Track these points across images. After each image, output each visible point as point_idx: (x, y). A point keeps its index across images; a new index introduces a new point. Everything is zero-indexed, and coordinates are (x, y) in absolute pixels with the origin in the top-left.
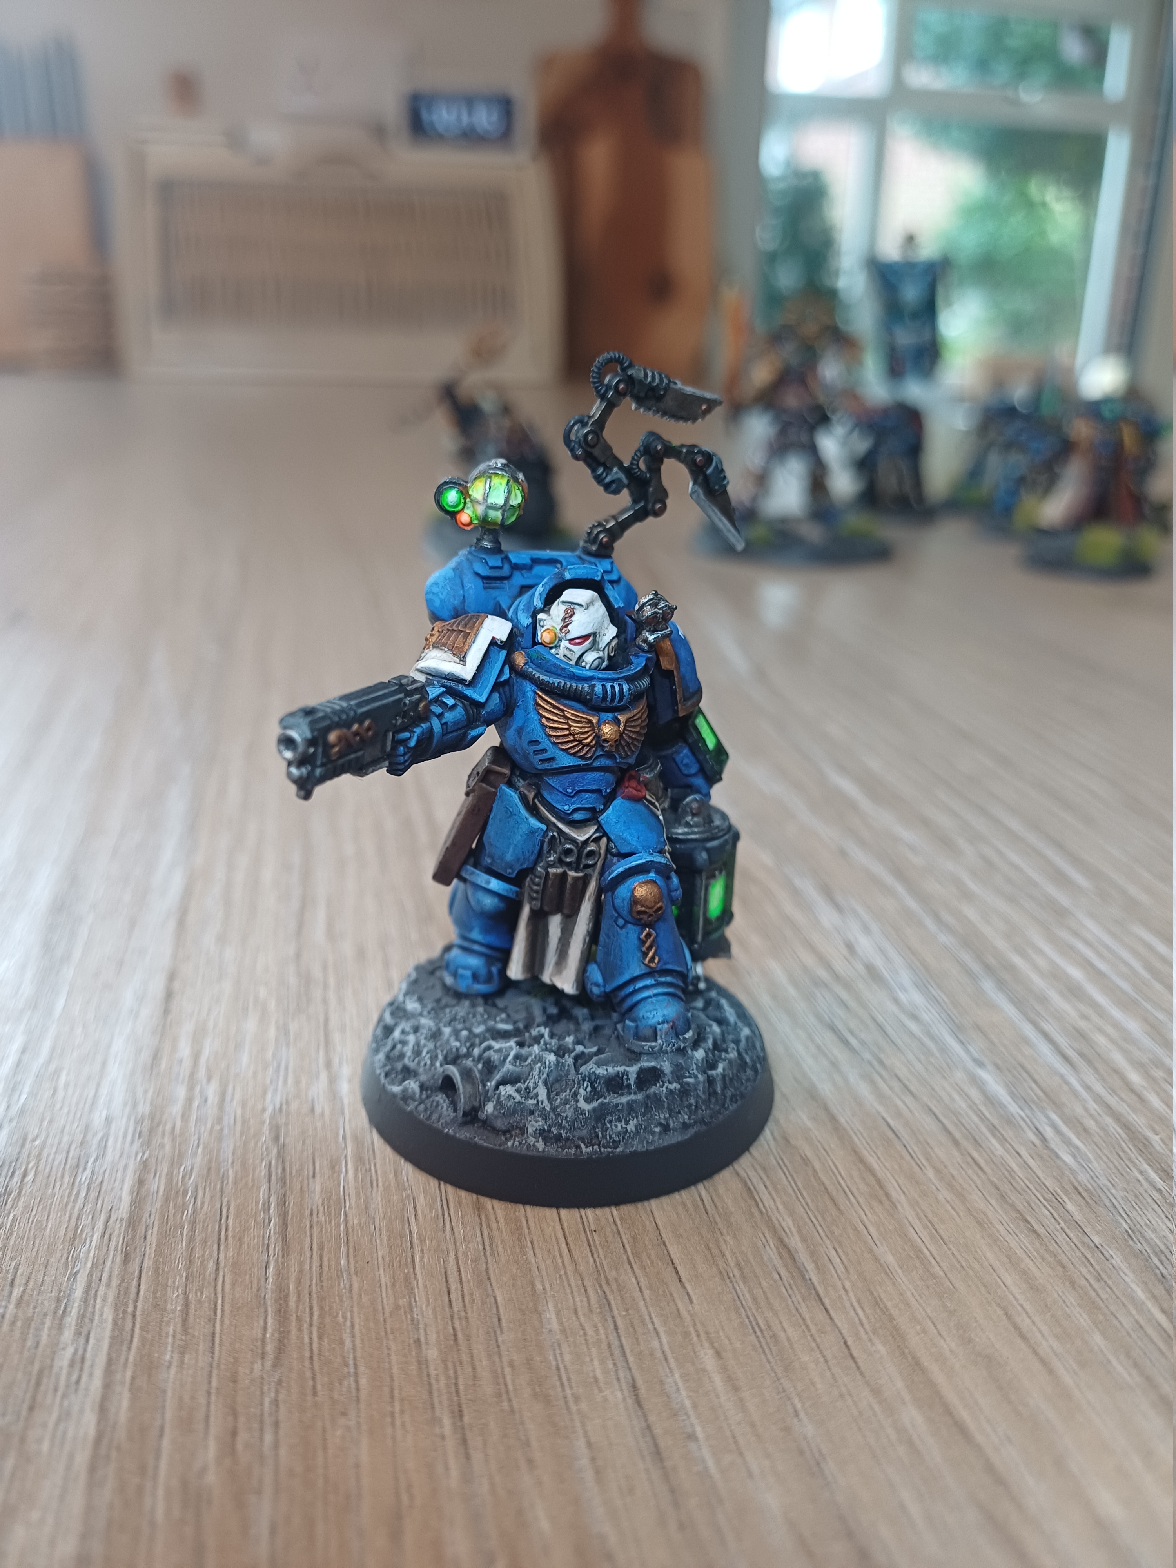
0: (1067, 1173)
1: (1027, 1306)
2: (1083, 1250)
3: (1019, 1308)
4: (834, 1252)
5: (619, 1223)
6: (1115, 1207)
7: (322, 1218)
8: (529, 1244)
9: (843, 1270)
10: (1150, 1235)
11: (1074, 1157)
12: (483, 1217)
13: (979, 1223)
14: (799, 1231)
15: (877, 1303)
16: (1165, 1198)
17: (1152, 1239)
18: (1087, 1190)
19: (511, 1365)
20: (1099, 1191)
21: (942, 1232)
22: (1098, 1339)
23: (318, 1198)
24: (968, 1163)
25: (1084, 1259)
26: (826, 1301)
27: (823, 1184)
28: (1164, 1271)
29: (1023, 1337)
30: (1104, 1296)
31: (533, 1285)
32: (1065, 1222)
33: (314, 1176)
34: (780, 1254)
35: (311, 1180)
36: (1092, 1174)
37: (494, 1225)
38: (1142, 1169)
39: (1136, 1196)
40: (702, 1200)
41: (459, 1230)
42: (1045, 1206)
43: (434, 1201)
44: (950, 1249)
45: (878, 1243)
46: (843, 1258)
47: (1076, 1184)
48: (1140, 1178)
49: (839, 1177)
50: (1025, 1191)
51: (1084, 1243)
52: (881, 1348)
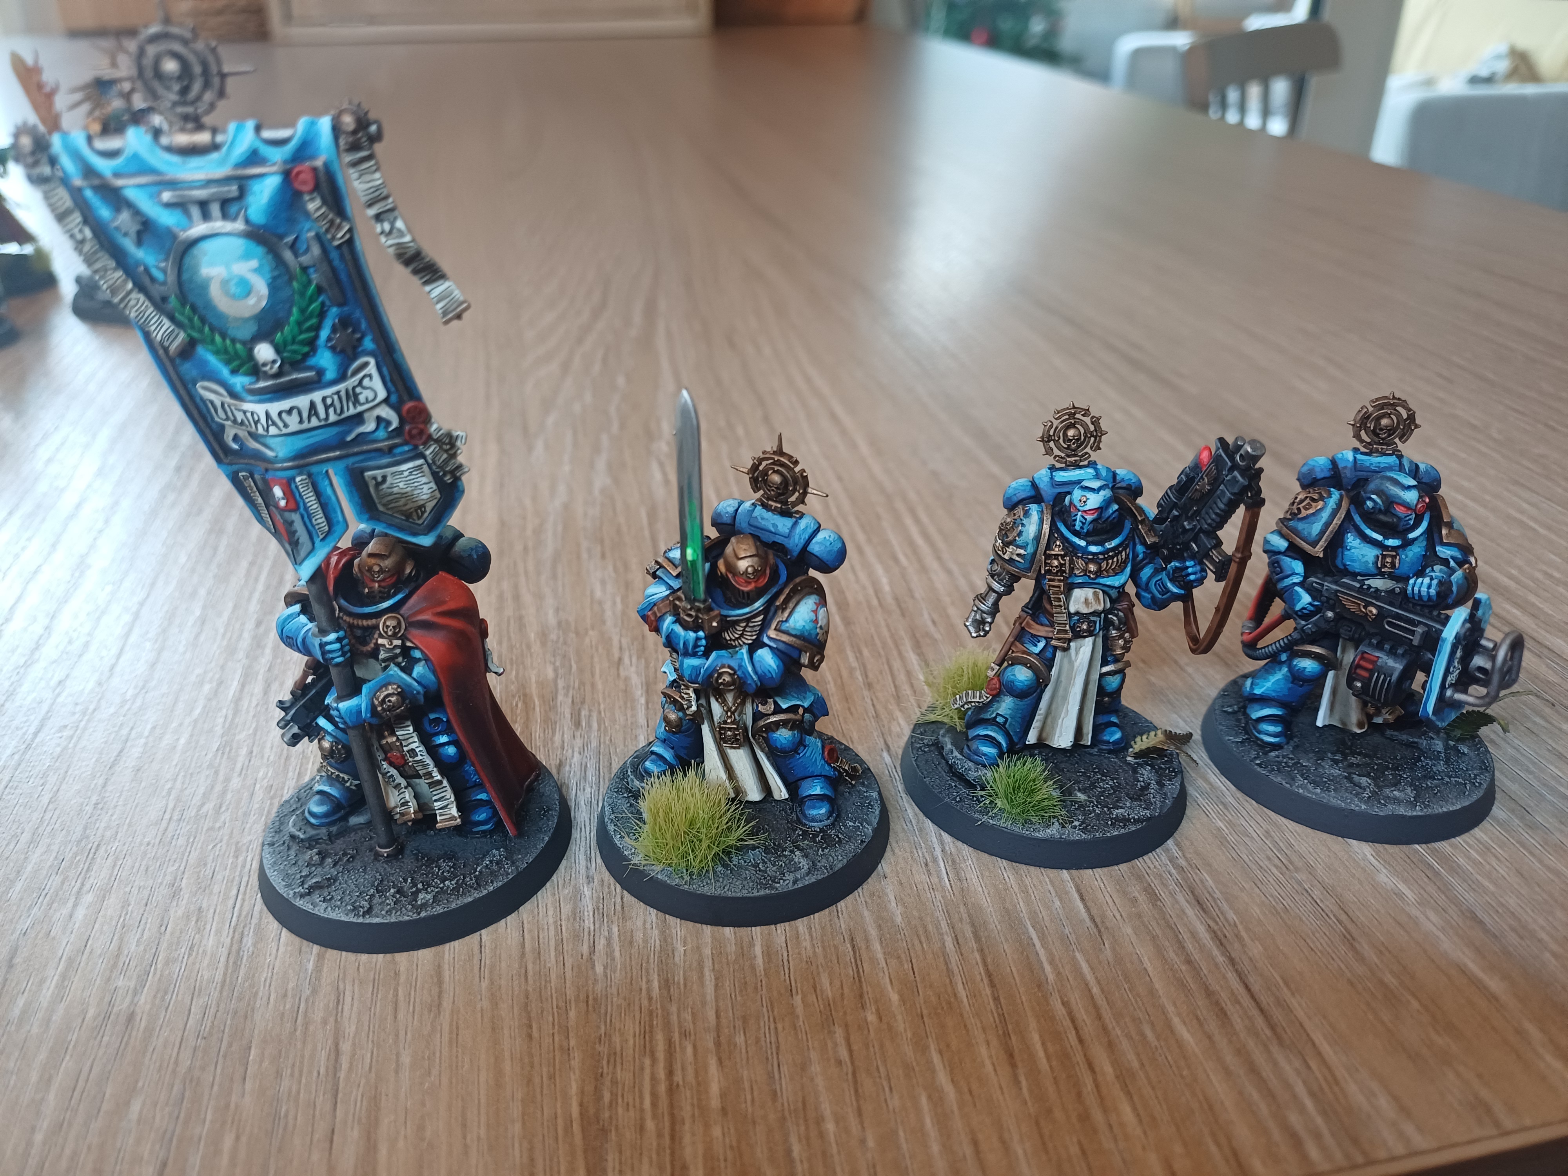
0: (590, 982)
1: (483, 1101)
2: (556, 1053)
3: (476, 1101)
4: (369, 1055)
5: (227, 1030)
6: (606, 1013)
7: (13, 1028)
8: (151, 1050)
9: (367, 1069)
10: (617, 1039)
11: (605, 968)
12: (129, 1027)
13: (493, 1029)
14: (354, 1037)
15: (375, 1097)
16: (650, 1005)
17: (615, 1042)
18: (595, 999)
19: (89, 1148)
20: (604, 998)
21: (460, 1037)
22: (518, 1127)
23: (17, 1012)
24: (520, 976)
25: (552, 1061)
26: (340, 1095)
27: (397, 995)
28: (605, 1070)
29: (464, 1125)
30: (545, 1092)
31: (137, 1082)
32: (560, 1027)
33: (23, 993)
34: (329, 1055)
35: (20, 995)
36: (609, 983)
37: (134, 1033)
38: (651, 979)
39: (629, 1004)
40: (298, 1011)
41: (106, 1039)
42: (553, 1014)
43: (99, 1015)
44: (457, 1051)
45: (407, 1046)
46: (375, 1058)
47: (590, 994)
48: (644, 987)
49: (413, 990)
50: (547, 999)
51: (561, 1047)
52: (356, 1133)
